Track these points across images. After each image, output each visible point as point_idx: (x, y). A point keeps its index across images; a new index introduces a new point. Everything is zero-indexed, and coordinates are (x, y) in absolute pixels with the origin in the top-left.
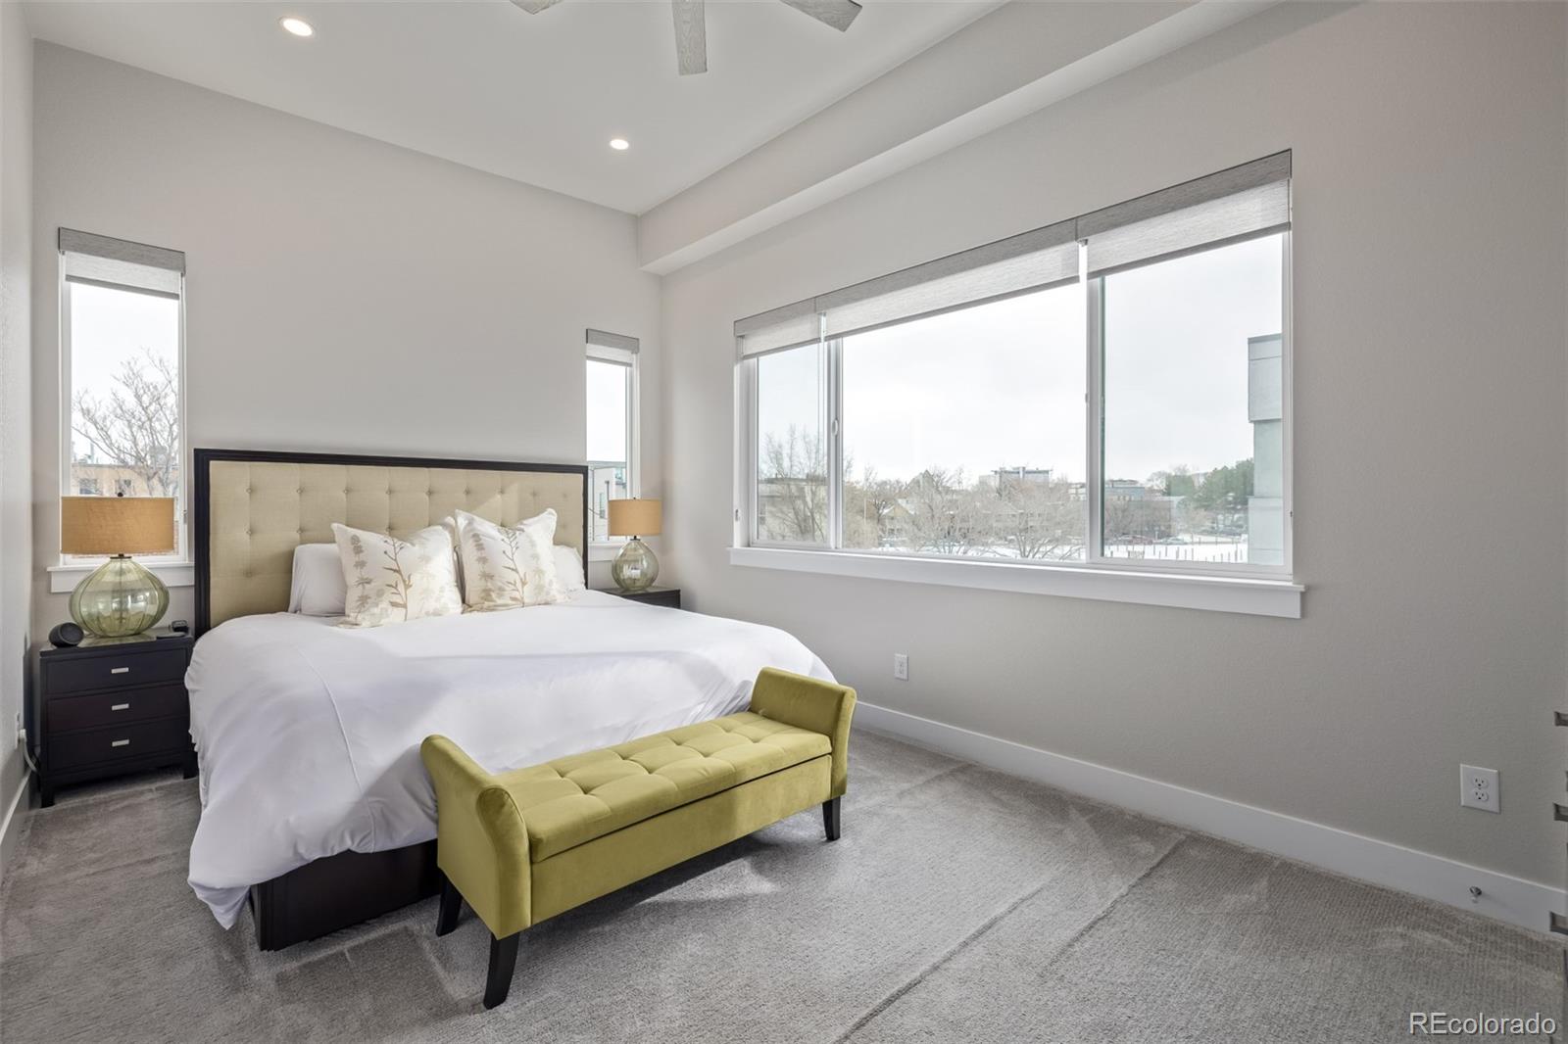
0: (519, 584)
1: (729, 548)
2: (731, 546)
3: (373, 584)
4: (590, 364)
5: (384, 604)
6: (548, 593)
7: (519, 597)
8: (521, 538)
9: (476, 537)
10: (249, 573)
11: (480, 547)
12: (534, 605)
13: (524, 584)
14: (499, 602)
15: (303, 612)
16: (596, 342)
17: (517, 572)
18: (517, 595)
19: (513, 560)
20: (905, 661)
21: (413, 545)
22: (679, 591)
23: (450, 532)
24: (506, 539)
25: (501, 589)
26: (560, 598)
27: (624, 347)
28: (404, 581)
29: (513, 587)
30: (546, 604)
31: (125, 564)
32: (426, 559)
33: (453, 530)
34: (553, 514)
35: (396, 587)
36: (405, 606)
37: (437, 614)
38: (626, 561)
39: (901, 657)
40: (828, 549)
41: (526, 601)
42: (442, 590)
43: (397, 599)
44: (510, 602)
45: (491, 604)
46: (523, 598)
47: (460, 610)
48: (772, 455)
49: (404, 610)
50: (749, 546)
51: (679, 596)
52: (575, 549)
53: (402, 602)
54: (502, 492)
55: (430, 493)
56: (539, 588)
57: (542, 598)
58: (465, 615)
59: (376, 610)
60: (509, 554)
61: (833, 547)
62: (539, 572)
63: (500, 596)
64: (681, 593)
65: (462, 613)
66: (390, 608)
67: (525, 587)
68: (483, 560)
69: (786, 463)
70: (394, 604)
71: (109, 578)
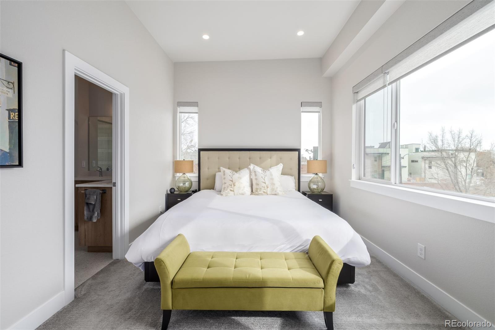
0: (266, 188)
1: (349, 180)
2: (351, 179)
3: (227, 184)
4: (302, 114)
5: (229, 190)
6: (276, 191)
7: (266, 192)
8: (268, 173)
9: (255, 172)
10: (208, 179)
11: (256, 175)
12: (271, 195)
13: (267, 187)
14: (260, 193)
15: (216, 190)
16: (305, 106)
17: (265, 183)
18: (265, 191)
19: (264, 180)
20: (424, 248)
21: (237, 174)
22: (332, 195)
23: (249, 170)
24: (263, 173)
25: (261, 189)
26: (280, 193)
27: (316, 106)
28: (233, 184)
29: (264, 188)
30: (275, 195)
31: (185, 175)
32: (240, 178)
33: (250, 169)
34: (281, 165)
35: (231, 186)
36: (234, 191)
37: (243, 194)
38: (313, 182)
39: (421, 246)
40: (391, 184)
41: (268, 193)
42: (244, 187)
43: (232, 189)
44: (263, 193)
45: (258, 193)
46: (267, 192)
47: (250, 194)
48: (432, 140)
49: (233, 192)
50: (360, 179)
51: (332, 197)
52: (293, 177)
53: (233, 190)
54: (271, 158)
55: (250, 158)
56: (273, 189)
57: (274, 193)
58: (251, 195)
59: (226, 192)
60: (263, 177)
61: (393, 183)
62: (273, 184)
63: (260, 191)
64: (333, 196)
65: (250, 195)
66: (230, 191)
67: (268, 189)
68: (256, 179)
69: (440, 144)
70: (231, 190)
71: (183, 178)
